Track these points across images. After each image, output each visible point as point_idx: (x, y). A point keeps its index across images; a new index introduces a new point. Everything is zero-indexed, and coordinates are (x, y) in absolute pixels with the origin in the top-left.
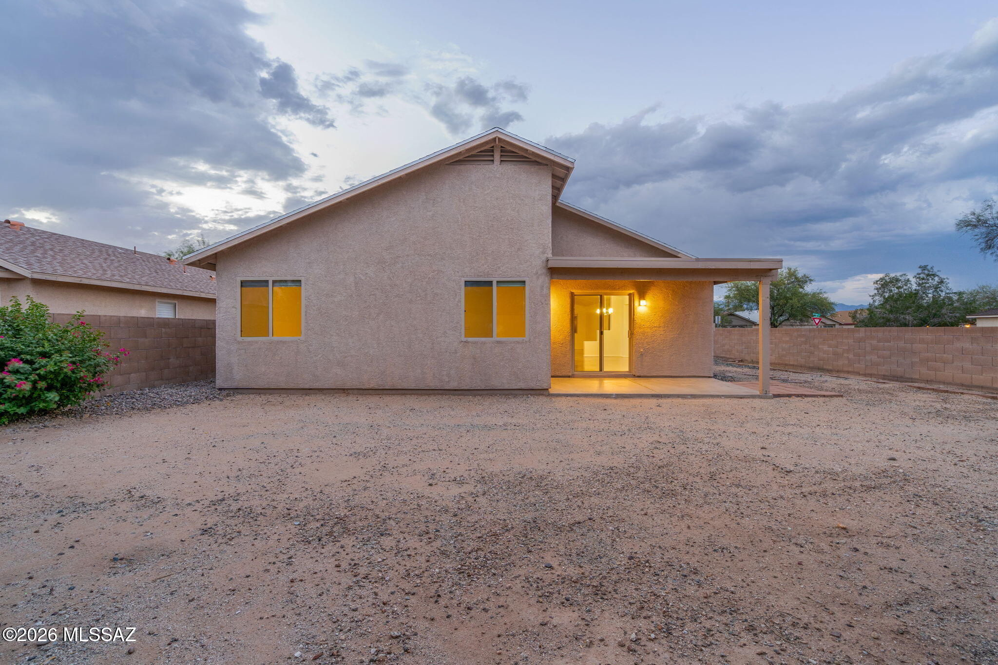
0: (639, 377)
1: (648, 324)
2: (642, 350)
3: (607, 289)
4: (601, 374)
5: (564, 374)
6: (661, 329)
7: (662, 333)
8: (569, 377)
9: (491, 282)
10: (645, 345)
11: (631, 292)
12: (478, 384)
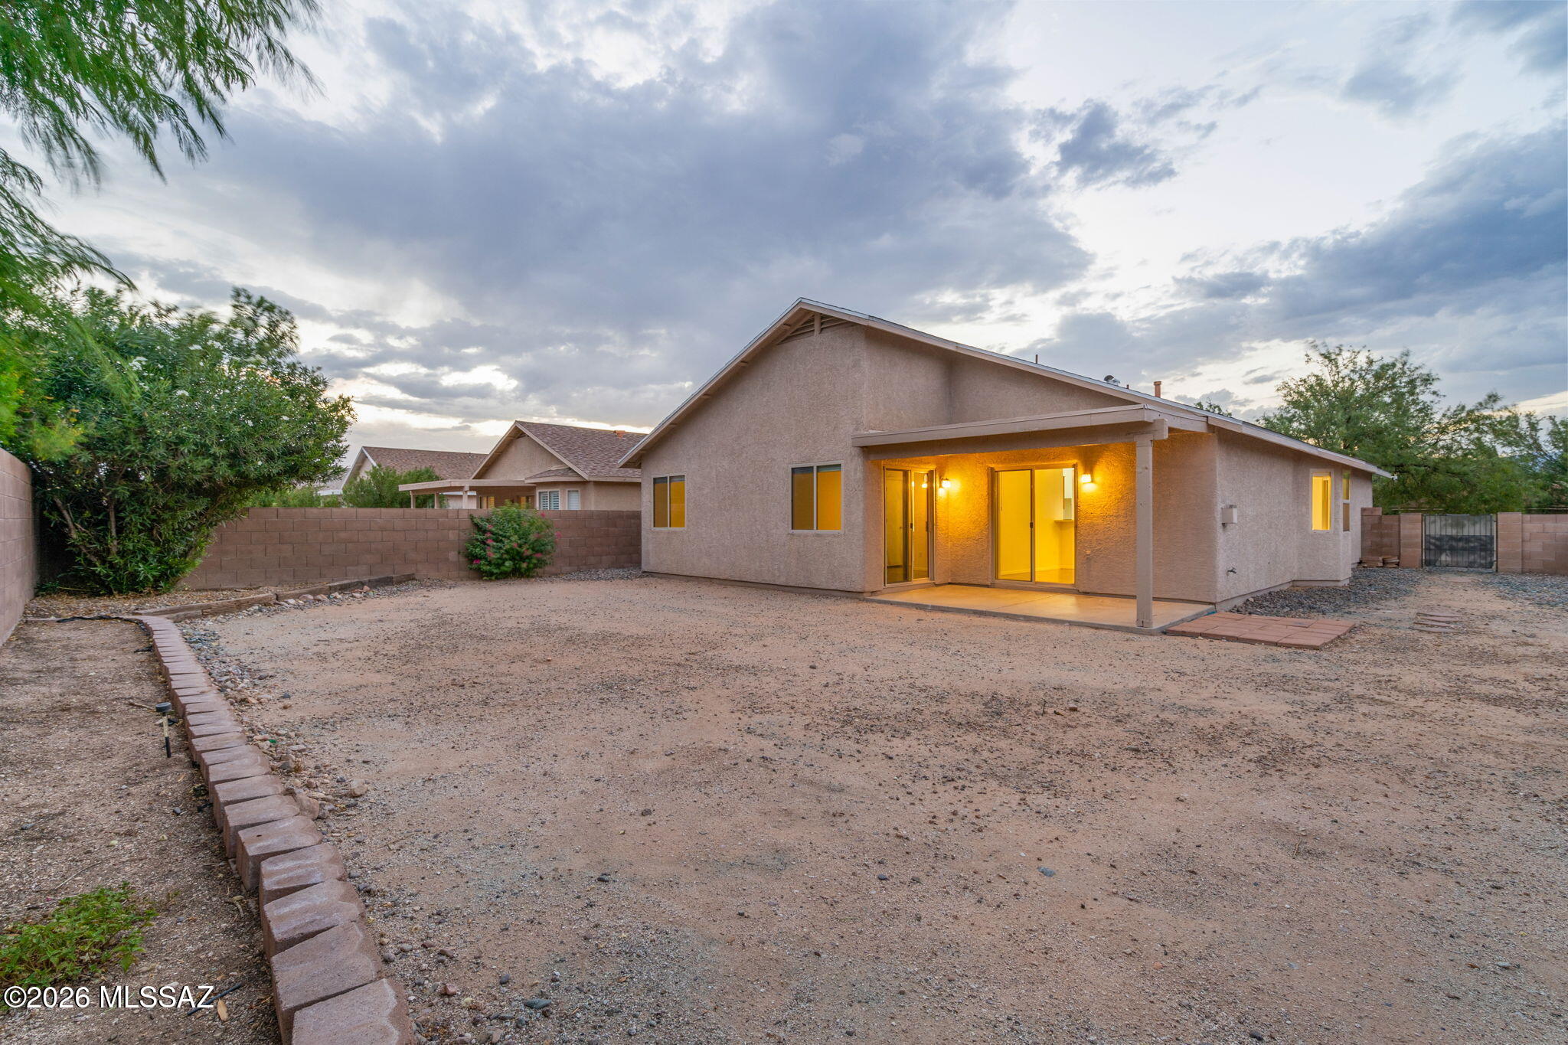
0: (1086, 593)
1: (1098, 512)
2: (1088, 552)
3: (1037, 460)
4: (1030, 585)
5: (981, 581)
6: (1121, 519)
7: (1122, 525)
8: (987, 586)
9: (812, 467)
10: (1094, 545)
11: (1075, 461)
12: (802, 582)
